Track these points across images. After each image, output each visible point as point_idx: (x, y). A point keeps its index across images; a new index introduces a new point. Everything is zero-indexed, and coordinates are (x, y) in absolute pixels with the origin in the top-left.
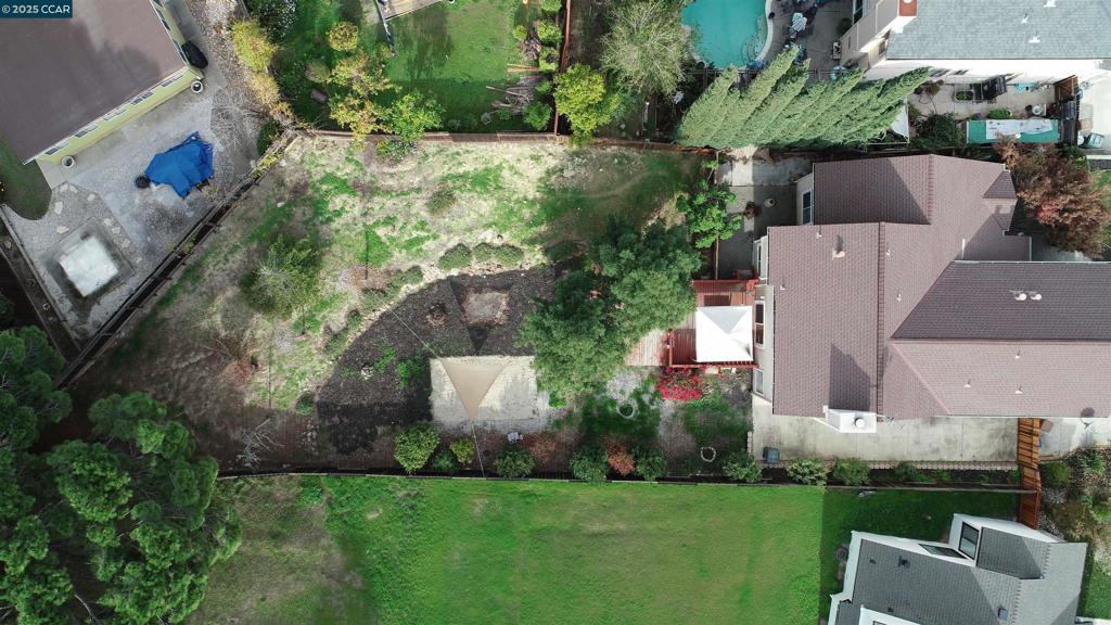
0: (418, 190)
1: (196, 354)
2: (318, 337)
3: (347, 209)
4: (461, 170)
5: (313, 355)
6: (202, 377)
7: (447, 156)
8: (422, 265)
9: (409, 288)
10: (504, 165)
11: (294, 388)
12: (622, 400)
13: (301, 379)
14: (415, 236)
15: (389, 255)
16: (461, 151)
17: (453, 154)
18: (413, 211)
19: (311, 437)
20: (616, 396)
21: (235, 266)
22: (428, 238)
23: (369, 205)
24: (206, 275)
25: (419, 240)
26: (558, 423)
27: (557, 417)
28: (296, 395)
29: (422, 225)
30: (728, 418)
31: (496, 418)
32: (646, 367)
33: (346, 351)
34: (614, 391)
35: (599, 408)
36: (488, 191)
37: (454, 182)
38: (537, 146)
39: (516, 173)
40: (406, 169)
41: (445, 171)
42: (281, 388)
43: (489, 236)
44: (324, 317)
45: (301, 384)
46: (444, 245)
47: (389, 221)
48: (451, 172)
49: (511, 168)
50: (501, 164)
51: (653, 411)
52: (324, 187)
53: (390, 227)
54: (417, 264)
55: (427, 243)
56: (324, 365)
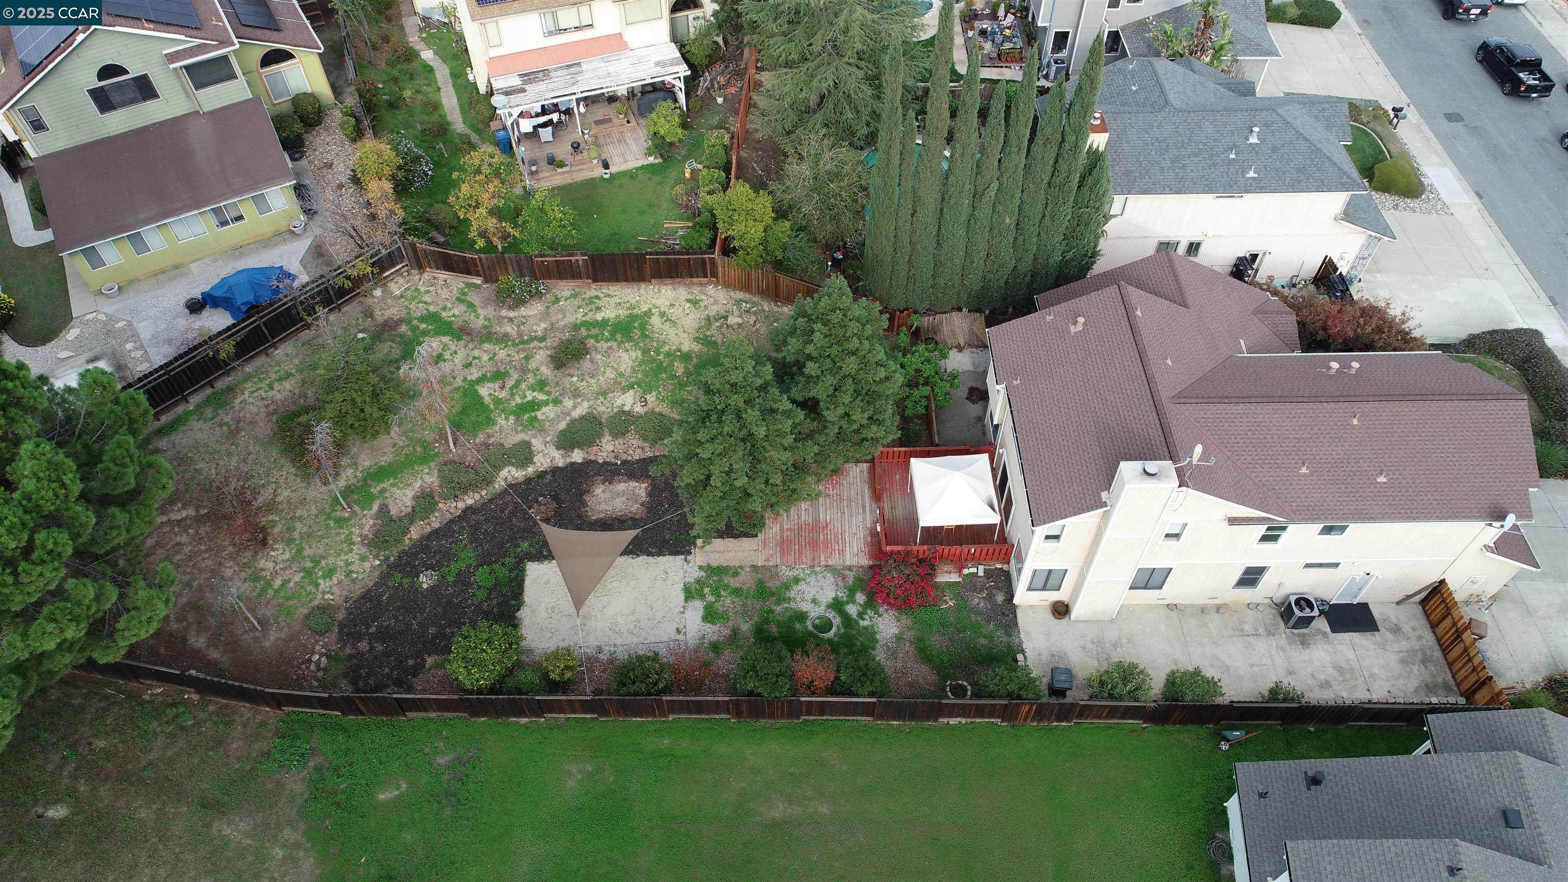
0: (542, 339)
1: (184, 507)
2: (368, 521)
3: (447, 355)
4: (599, 317)
5: (354, 544)
6: (179, 544)
7: (583, 299)
8: (534, 442)
9: (510, 474)
10: (654, 311)
11: (310, 588)
12: (815, 612)
13: (324, 577)
14: (529, 398)
15: (490, 422)
16: (601, 295)
17: (592, 298)
18: (532, 365)
19: (318, 663)
20: (805, 607)
21: (279, 396)
22: (546, 403)
23: (476, 353)
24: (237, 401)
25: (535, 405)
26: (715, 647)
27: (714, 638)
28: (311, 601)
29: (541, 385)
30: (983, 641)
31: (618, 641)
32: (850, 568)
33: (404, 552)
34: (803, 600)
35: (779, 624)
36: (630, 339)
37: (588, 330)
38: (696, 290)
39: (668, 320)
40: (530, 313)
41: (579, 316)
42: (292, 584)
43: (628, 401)
44: (383, 490)
45: (324, 584)
46: (568, 414)
47: (499, 376)
48: (587, 318)
49: (662, 314)
50: (650, 310)
51: (865, 628)
52: (423, 326)
53: (497, 386)
54: (527, 439)
55: (545, 409)
56: (367, 565)
